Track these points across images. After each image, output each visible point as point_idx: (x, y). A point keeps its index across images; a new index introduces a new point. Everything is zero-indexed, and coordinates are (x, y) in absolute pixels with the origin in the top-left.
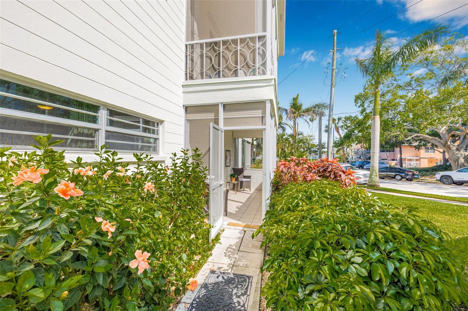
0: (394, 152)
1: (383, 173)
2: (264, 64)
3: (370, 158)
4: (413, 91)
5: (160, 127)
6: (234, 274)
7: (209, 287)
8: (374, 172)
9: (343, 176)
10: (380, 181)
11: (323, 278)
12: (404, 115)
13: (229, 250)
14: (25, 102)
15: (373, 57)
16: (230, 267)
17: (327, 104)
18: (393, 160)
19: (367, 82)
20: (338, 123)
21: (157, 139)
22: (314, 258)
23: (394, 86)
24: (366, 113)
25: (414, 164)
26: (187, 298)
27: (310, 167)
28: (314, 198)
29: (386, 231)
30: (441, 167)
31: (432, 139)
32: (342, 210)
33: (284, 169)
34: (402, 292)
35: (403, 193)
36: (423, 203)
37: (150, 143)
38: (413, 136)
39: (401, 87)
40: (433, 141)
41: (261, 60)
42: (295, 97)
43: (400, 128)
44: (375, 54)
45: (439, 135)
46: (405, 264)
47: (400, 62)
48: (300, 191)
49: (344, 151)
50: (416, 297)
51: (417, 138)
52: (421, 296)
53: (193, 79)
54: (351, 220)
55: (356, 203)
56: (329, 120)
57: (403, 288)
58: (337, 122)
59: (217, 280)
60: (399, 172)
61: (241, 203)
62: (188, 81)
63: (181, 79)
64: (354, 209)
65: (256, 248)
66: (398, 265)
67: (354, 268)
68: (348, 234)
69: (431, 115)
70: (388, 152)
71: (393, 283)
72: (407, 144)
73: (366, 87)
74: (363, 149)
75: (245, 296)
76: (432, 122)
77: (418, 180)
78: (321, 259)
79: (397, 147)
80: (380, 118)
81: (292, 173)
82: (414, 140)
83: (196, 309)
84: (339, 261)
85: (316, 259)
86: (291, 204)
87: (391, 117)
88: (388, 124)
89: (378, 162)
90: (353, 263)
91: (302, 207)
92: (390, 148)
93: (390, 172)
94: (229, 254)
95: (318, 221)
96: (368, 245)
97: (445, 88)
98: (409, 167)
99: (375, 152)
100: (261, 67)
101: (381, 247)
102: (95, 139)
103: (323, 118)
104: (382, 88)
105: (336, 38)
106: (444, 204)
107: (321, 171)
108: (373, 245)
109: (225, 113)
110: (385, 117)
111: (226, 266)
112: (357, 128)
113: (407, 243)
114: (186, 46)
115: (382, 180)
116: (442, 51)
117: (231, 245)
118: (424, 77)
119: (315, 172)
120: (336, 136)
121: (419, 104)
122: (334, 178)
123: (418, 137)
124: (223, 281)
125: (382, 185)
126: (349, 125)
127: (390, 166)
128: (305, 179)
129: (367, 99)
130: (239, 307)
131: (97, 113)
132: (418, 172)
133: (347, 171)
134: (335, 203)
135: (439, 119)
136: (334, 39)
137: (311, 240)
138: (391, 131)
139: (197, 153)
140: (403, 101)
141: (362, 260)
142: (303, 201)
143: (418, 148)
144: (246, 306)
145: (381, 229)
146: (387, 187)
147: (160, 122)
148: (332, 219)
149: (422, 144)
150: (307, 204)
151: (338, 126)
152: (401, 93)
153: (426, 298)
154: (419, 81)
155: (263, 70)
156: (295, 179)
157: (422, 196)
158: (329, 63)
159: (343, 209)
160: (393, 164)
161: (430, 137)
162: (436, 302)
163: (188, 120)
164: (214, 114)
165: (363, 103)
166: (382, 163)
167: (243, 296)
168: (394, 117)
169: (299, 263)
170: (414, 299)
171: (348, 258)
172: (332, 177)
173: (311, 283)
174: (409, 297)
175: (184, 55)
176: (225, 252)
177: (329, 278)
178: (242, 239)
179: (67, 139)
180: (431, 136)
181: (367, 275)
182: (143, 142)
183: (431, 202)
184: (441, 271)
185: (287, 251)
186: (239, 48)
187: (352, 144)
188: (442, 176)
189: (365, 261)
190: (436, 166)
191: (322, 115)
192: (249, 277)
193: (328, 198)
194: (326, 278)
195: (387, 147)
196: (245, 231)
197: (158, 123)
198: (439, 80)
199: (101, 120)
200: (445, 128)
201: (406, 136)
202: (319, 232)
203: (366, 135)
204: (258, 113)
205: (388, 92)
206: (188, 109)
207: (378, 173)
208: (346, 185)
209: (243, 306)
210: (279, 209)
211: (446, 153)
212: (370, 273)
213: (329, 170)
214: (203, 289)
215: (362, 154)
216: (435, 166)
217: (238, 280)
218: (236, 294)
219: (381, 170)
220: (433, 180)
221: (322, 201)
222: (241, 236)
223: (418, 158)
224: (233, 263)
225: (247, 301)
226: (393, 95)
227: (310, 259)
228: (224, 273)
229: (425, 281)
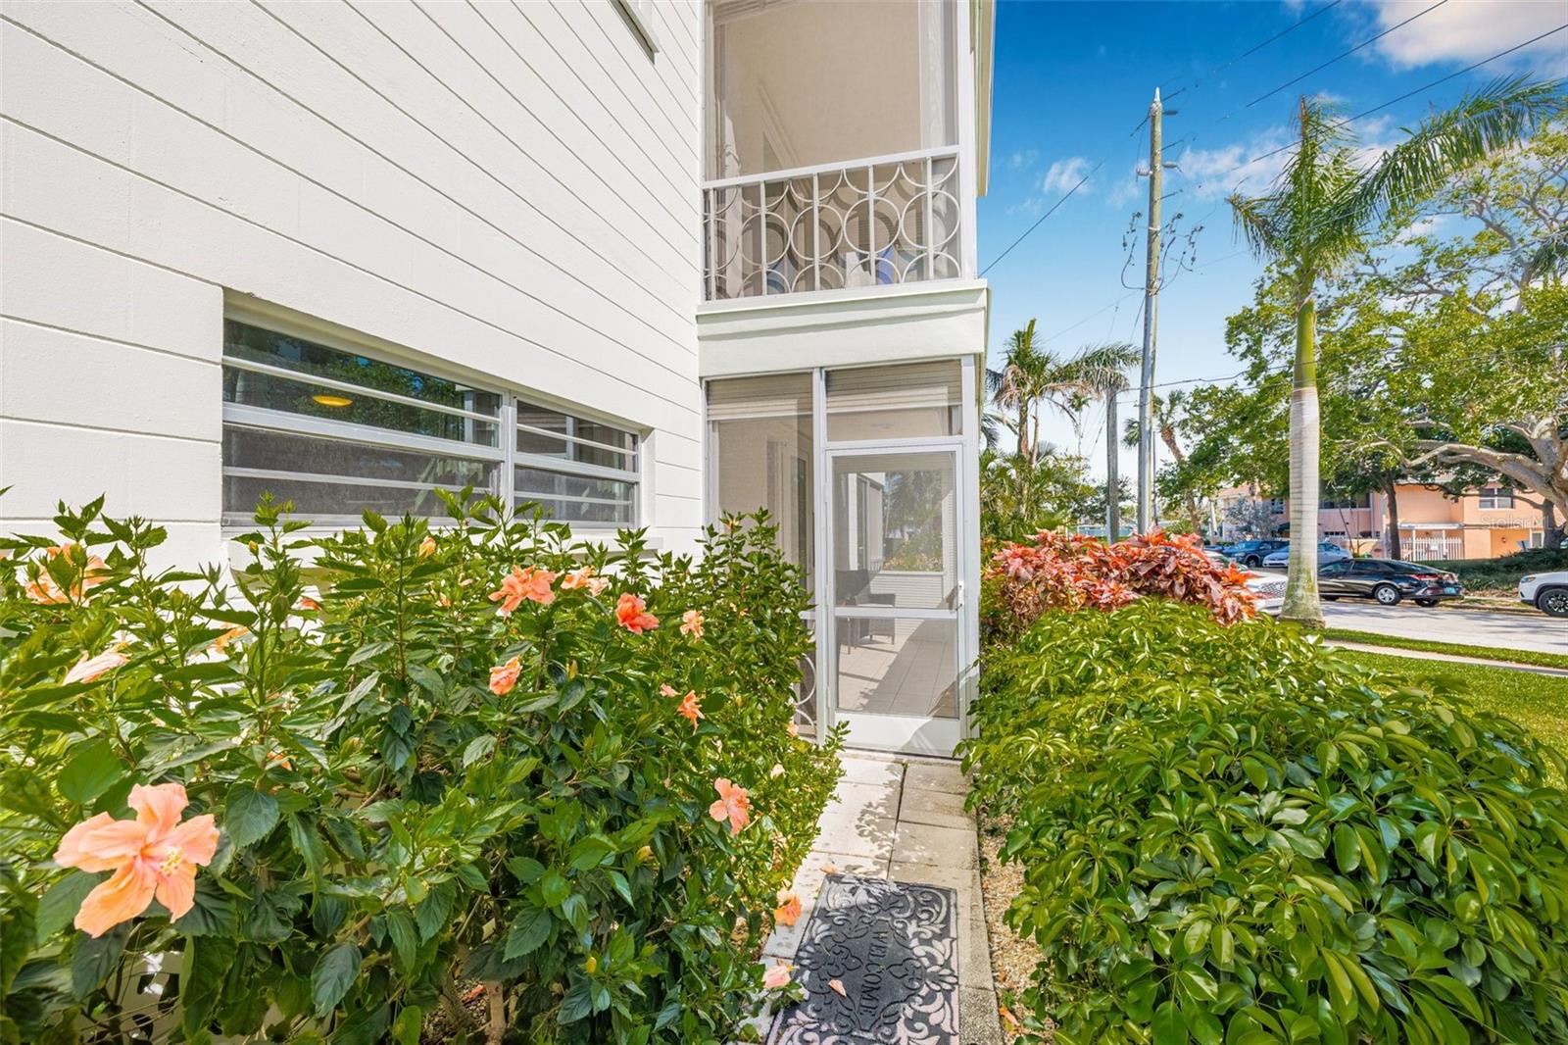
0: (1368, 506)
1: (1332, 582)
2: (952, 245)
3: (1284, 529)
4: (1431, 297)
5: (643, 447)
6: (898, 884)
7: (833, 917)
8: (1304, 575)
9: (1216, 589)
10: (1323, 607)
11: (1198, 864)
12: (1401, 382)
13: (868, 817)
14: (281, 382)
15: (1291, 188)
16: (882, 864)
17: (1131, 350)
18: (1366, 535)
19: (1269, 270)
20: (1170, 412)
21: (633, 484)
22: (1163, 814)
23: (1362, 284)
24: (1268, 379)
25: (1440, 548)
26: (779, 945)
27: (1102, 562)
28: (1138, 653)
29: (1375, 738)
30: (1538, 559)
31: (1504, 460)
32: (1233, 687)
33: (1023, 570)
34: (1424, 902)
35: (1405, 648)
36: (1476, 678)
37: (612, 496)
38: (1436, 453)
39: (1389, 283)
40: (1504, 468)
41: (941, 230)
42: (1024, 328)
43: (1390, 425)
44: (1295, 178)
45: (1530, 447)
46: (1430, 824)
47: (1383, 202)
48: (1093, 635)
49: (1191, 508)
50: (1468, 915)
51: (1449, 459)
52: (1482, 912)
53: (727, 296)
54: (1265, 711)
55: (1273, 664)
56: (1142, 406)
57: (1427, 892)
58: (1165, 408)
59: (852, 899)
60: (1389, 576)
61: (871, 680)
62: (714, 302)
63: (693, 298)
64: (1269, 682)
65: (950, 813)
66: (1410, 828)
67: (1283, 838)
68: (1259, 749)
69: (1498, 380)
70: (1346, 506)
71: (1397, 880)
72: (1415, 477)
73: (1266, 287)
74: (1260, 500)
75: (947, 941)
76: (1501, 402)
77: (1456, 603)
78: (1186, 817)
79: (1378, 490)
80: (1319, 394)
81: (1051, 582)
82: (1440, 464)
83: (811, 970)
84: (1239, 821)
85: (1171, 816)
86: (1070, 671)
87: (1355, 387)
88: (1347, 413)
89: (1314, 543)
90: (1278, 826)
91: (1104, 679)
92: (1353, 493)
93: (1358, 575)
94: (870, 828)
95: (1162, 718)
96: (1319, 780)
97: (1545, 283)
98: (1425, 558)
99: (1305, 508)
100: (944, 254)
101: (1358, 783)
102: (490, 489)
103: (1120, 397)
104: (1323, 291)
105: (1158, 129)
106: (1550, 679)
107: (1142, 574)
108: (1333, 778)
109: (830, 399)
110: (1335, 386)
111: (870, 861)
112: (1236, 427)
113: (1433, 770)
114: (706, 193)
115: (1332, 605)
116: (1533, 156)
117: (870, 805)
118: (1470, 248)
119: (1121, 579)
120: (1163, 458)
121: (1456, 342)
122: (1185, 596)
123: (1454, 454)
124: (871, 900)
125: (1332, 622)
126: (1208, 417)
127: (1355, 555)
128: (1091, 600)
129: (1269, 328)
130: (935, 968)
131: (491, 413)
132: (1455, 576)
133: (1227, 571)
134: (1206, 668)
135: (1527, 392)
136: (1153, 132)
137: (1149, 767)
138: (1356, 438)
139: (764, 525)
140: (1397, 330)
141: (1307, 815)
142: (1106, 662)
143: (1454, 491)
144: (954, 965)
145: (1357, 732)
146: (1351, 628)
147: (641, 431)
148: (1206, 709)
149: (1470, 477)
150: (1119, 673)
151: (1170, 421)
152: (1390, 304)
153: (1496, 914)
154: (1453, 262)
155: (949, 262)
156: (1058, 600)
157: (1471, 656)
158: (1139, 215)
159: (1232, 684)
160: (1366, 548)
161: (1494, 454)
162: (1524, 927)
163: (714, 424)
164: (795, 402)
165: (1258, 342)
166: (1327, 547)
167: (940, 941)
168: (1369, 388)
169: (1122, 829)
170: (1461, 921)
171: (1263, 814)
172: (1180, 591)
173: (1163, 880)
174: (1445, 914)
175: (699, 222)
176: (858, 823)
177: (1217, 862)
178: (902, 786)
179: (414, 493)
180: (1499, 449)
181: (1323, 855)
182: (594, 493)
183: (1506, 674)
184: (1536, 850)
185: (1078, 799)
186: (872, 196)
187: (1222, 483)
188: (1542, 590)
189: (1316, 818)
190: (1521, 554)
191: (1115, 385)
192: (947, 892)
193: (1183, 654)
194: (1208, 865)
195: (1344, 491)
196: (905, 766)
197: (634, 437)
198: (1525, 258)
199: (503, 434)
200: (1549, 420)
201: (1411, 453)
202: (1171, 745)
203: (1268, 450)
204: (939, 397)
205: (1341, 303)
206: (716, 389)
207: (1316, 583)
208: (1225, 615)
209: (947, 964)
210: (1033, 686)
211: (1556, 509)
212: (1330, 851)
213: (1169, 570)
214: (818, 922)
215: (1256, 517)
216: (1516, 555)
217: (915, 899)
218: (916, 935)
219: (1325, 571)
220: (1511, 601)
221: (1166, 663)
222: (893, 778)
223: (1454, 527)
224: (888, 855)
225: (955, 953)
226: (1360, 313)
227: (1152, 817)
228: (867, 881)
229: (1491, 868)
